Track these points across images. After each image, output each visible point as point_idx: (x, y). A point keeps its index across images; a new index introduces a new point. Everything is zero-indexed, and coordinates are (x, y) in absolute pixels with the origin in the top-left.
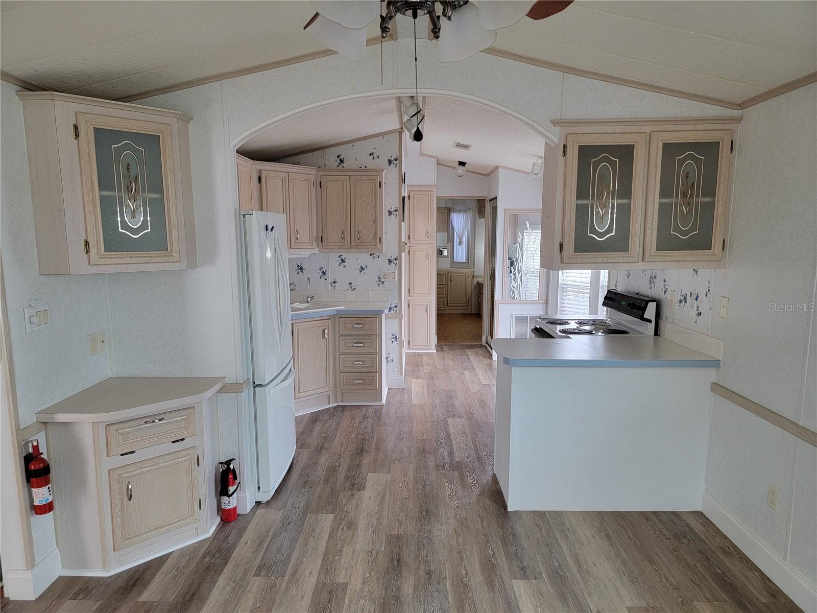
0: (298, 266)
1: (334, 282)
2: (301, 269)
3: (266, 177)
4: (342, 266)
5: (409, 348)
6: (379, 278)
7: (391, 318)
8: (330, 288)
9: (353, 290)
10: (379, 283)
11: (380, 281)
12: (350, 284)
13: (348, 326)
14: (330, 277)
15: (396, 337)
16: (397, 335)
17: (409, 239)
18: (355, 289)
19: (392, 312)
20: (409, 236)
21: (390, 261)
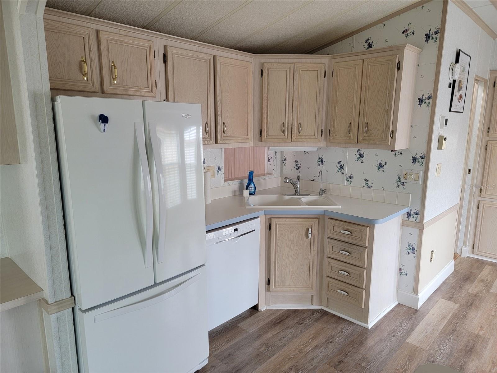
0: (319, 158)
1: (351, 178)
2: (322, 161)
3: (268, 70)
4: (359, 162)
5: (473, 253)
6: (399, 178)
7: (409, 226)
8: (346, 183)
9: (369, 188)
10: (399, 183)
11: (401, 182)
12: (367, 181)
13: (336, 229)
14: (347, 171)
15: (413, 249)
16: (416, 247)
17: (488, 132)
18: (371, 187)
19: (411, 219)
20: (489, 128)
21: (414, 160)
